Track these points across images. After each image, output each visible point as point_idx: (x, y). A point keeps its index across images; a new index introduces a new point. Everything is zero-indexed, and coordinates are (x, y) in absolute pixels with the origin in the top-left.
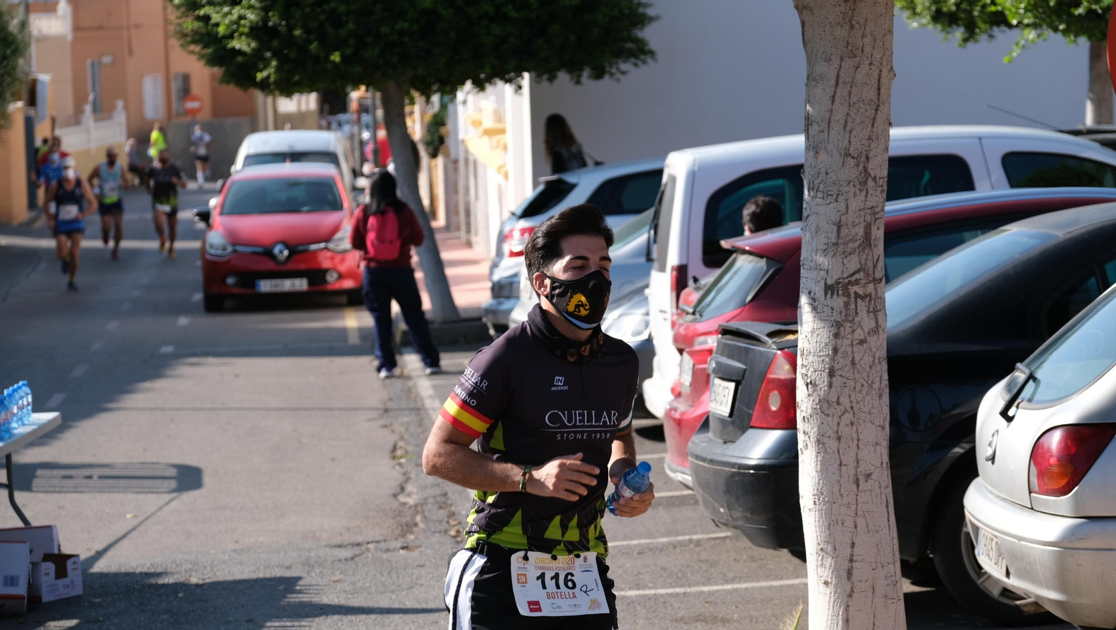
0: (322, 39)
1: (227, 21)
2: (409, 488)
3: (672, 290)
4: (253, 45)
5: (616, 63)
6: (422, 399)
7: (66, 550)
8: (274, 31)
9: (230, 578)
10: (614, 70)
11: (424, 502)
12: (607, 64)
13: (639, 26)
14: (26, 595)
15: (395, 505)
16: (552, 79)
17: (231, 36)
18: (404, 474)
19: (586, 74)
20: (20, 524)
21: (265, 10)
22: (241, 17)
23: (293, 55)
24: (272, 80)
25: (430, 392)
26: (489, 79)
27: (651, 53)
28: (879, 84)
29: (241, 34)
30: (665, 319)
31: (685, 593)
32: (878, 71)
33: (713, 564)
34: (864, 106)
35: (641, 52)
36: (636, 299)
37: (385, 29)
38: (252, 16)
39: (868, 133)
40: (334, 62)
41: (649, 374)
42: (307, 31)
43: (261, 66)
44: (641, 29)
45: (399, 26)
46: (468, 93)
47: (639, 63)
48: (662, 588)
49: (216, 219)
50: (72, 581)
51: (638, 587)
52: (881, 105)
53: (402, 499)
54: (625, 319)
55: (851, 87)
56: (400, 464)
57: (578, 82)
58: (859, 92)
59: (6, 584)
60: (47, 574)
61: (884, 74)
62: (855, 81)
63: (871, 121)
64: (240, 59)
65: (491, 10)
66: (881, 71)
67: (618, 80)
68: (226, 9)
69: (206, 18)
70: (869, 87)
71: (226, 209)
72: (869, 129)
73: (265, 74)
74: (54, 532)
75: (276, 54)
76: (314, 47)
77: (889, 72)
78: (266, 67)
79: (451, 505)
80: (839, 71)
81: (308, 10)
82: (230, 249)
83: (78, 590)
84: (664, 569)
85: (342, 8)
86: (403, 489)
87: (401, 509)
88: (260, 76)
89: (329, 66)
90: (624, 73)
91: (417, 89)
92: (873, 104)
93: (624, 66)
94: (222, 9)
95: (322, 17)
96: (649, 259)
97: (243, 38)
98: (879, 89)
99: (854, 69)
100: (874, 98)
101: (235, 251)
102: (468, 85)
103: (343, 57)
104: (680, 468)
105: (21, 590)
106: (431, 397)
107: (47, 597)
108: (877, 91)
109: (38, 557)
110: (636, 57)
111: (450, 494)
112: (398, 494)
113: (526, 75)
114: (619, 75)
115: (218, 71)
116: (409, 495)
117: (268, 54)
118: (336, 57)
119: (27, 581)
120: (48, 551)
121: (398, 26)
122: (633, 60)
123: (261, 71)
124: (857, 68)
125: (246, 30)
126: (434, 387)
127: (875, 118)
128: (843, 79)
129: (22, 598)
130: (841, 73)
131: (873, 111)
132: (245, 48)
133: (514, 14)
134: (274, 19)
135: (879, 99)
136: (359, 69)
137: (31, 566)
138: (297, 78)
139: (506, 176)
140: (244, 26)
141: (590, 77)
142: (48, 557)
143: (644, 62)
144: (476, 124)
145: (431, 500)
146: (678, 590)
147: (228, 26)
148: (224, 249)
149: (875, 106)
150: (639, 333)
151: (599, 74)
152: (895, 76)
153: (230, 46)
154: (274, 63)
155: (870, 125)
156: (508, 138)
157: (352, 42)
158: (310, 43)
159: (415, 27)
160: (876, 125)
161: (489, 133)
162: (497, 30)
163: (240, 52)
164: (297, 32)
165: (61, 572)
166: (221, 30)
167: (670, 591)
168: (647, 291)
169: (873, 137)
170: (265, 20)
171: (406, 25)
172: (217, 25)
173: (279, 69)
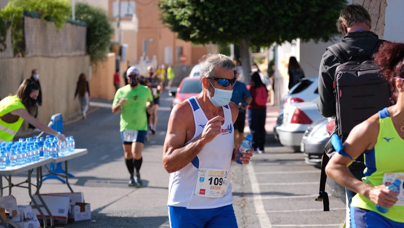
0: (216, 22)
1: (180, 14)
4: (190, 24)
5: (333, 36)
7: (86, 202)
8: (198, 19)
9: (149, 216)
10: (332, 39)
12: (329, 36)
14: (67, 217)
16: (307, 41)
17: (181, 20)
19: (320, 40)
20: (69, 191)
21: (195, 10)
22: (185, 13)
23: (205, 28)
24: (196, 37)
26: (283, 41)
28: (380, 8)
29: (185, 19)
31: (323, 227)
32: (379, 3)
33: (337, 217)
34: (373, 17)
37: (241, 19)
38: (190, 12)
39: (375, 28)
40: (220, 31)
42: (210, 19)
43: (192, 32)
45: (247, 17)
48: (315, 224)
49: (178, 95)
50: (87, 214)
51: (305, 223)
52: (380, 16)
54: (321, 129)
55: (369, 9)
57: (317, 43)
58: (372, 11)
59: (59, 212)
60: (77, 210)
61: (382, 4)
62: (370, 6)
63: (376, 23)
64: (184, 29)
65: (282, 12)
66: (381, 3)
68: (180, 9)
69: (172, 13)
70: (376, 9)
71: (182, 91)
72: (375, 26)
73: (194, 35)
74: (82, 195)
75: (199, 28)
76: (213, 25)
77: (384, 3)
78: (194, 32)
80: (364, 2)
81: (211, 10)
83: (89, 217)
84: (318, 218)
85: (224, 10)
88: (192, 36)
89: (218, 33)
90: (336, 40)
92: (377, 16)
94: (178, 9)
95: (216, 13)
97: (186, 21)
98: (380, 10)
99: (370, 2)
100: (378, 14)
102: (275, 43)
103: (224, 30)
105: (65, 215)
107: (76, 219)
108: (379, 11)
109: (73, 203)
113: (298, 40)
114: (334, 41)
115: (177, 34)
117: (195, 27)
118: (221, 29)
119: (68, 211)
120: (78, 201)
123: (192, 34)
124: (371, 1)
125: (187, 18)
127: (378, 22)
128: (365, 6)
129: (65, 218)
130: (364, 3)
131: (377, 19)
132: (186, 25)
133: (291, 15)
134: (198, 14)
135: (379, 14)
136: (230, 34)
137: (70, 207)
138: (206, 37)
140: (186, 16)
141: (322, 41)
142: (77, 204)
146: (321, 225)
147: (180, 16)
149: (378, 17)
150: (326, 134)
152: (387, 5)
153: (180, 24)
154: (198, 31)
155: (376, 24)
157: (228, 23)
158: (211, 23)
159: (253, 18)
160: (378, 24)
162: (285, 20)
163: (183, 27)
165: (83, 210)
166: (178, 18)
167: (318, 225)
169: (377, 29)
170: (195, 14)
171: (249, 17)
172: (175, 16)
173: (199, 33)
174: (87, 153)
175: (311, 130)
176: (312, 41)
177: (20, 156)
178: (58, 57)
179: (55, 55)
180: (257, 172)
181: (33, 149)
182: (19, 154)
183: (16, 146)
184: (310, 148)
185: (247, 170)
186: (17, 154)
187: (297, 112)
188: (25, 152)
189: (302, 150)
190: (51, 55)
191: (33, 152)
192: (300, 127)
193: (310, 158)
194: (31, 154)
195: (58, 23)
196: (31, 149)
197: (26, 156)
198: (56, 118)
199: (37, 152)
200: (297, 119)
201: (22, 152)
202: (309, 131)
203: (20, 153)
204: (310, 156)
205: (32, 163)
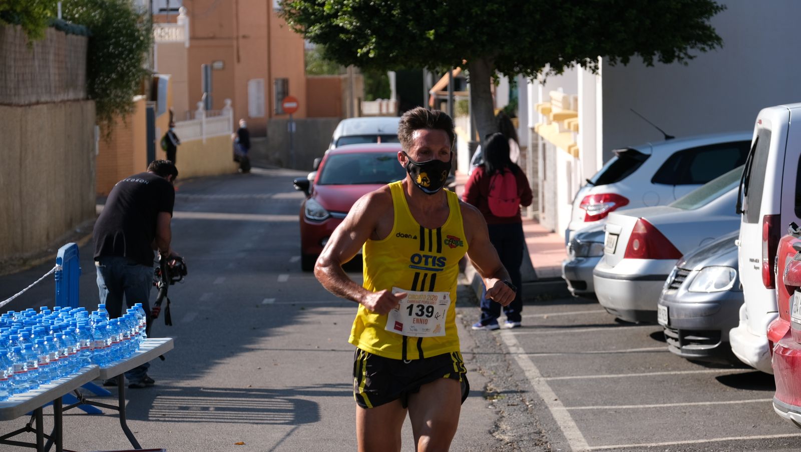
0: (419, 19)
1: (332, 1)
2: (503, 426)
3: (764, 239)
4: (356, 23)
5: (685, 49)
6: (507, 347)
8: (374, 11)
10: (682, 55)
11: (520, 439)
12: (675, 49)
13: (707, 15)
15: (491, 441)
16: (625, 61)
17: (335, 16)
18: (497, 413)
19: (656, 58)
23: (391, 33)
24: (371, 55)
25: (514, 341)
26: (567, 62)
27: (718, 39)
29: (345, 13)
30: (756, 268)
35: (708, 38)
36: (720, 252)
37: (475, 10)
40: (429, 39)
41: (736, 324)
42: (404, 12)
43: (362, 44)
44: (708, 18)
46: (547, 74)
47: (707, 48)
49: (315, 189)
53: (497, 435)
54: (707, 271)
56: (492, 404)
57: (650, 64)
64: (342, 36)
67: (686, 64)
71: (323, 180)
73: (365, 50)
75: (373, 33)
76: (410, 26)
78: (366, 43)
79: (546, 442)
82: (326, 215)
86: (497, 427)
87: (498, 445)
88: (360, 52)
89: (424, 43)
90: (691, 58)
91: (500, 71)
93: (691, 52)
96: (739, 211)
97: (346, 17)
101: (330, 216)
102: (547, 68)
103: (436, 34)
104: (792, 407)
106: (514, 345)
110: (704, 43)
111: (543, 432)
112: (494, 432)
114: (686, 60)
116: (504, 432)
117: (369, 32)
118: (431, 35)
121: (487, 8)
122: (700, 45)
123: (362, 48)
125: (349, 9)
126: (517, 337)
132: (348, 26)
136: (450, 46)
139: (577, 155)
140: (347, 6)
141: (660, 61)
143: (711, 47)
144: (546, 112)
145: (526, 438)
147: (333, 6)
148: (321, 215)
150: (724, 285)
151: (668, 58)
153: (334, 24)
154: (374, 40)
156: (580, 120)
157: (445, 21)
158: (407, 22)
159: (504, 9)
161: (559, 118)
163: (343, 30)
164: (395, 13)
166: (326, 9)
168: (736, 242)
171: (496, 6)
172: (323, 5)
173: (378, 45)
174: (172, 347)
175: (682, 273)
176: (636, 59)
177: (22, 369)
178: (30, 105)
179: (23, 100)
180: (549, 376)
181: (53, 347)
182: (20, 363)
183: (7, 337)
184: (683, 317)
185: (523, 372)
186: (15, 364)
187: (642, 230)
188: (35, 357)
189: (663, 320)
190: (15, 100)
191: (54, 355)
192: (649, 267)
193: (685, 342)
194: (48, 360)
195: (31, 27)
196: (47, 347)
197: (36, 366)
198: (66, 251)
199: (63, 354)
200: (641, 248)
201: (26, 357)
202: (680, 276)
203: (22, 358)
204: (684, 336)
205: (51, 385)
